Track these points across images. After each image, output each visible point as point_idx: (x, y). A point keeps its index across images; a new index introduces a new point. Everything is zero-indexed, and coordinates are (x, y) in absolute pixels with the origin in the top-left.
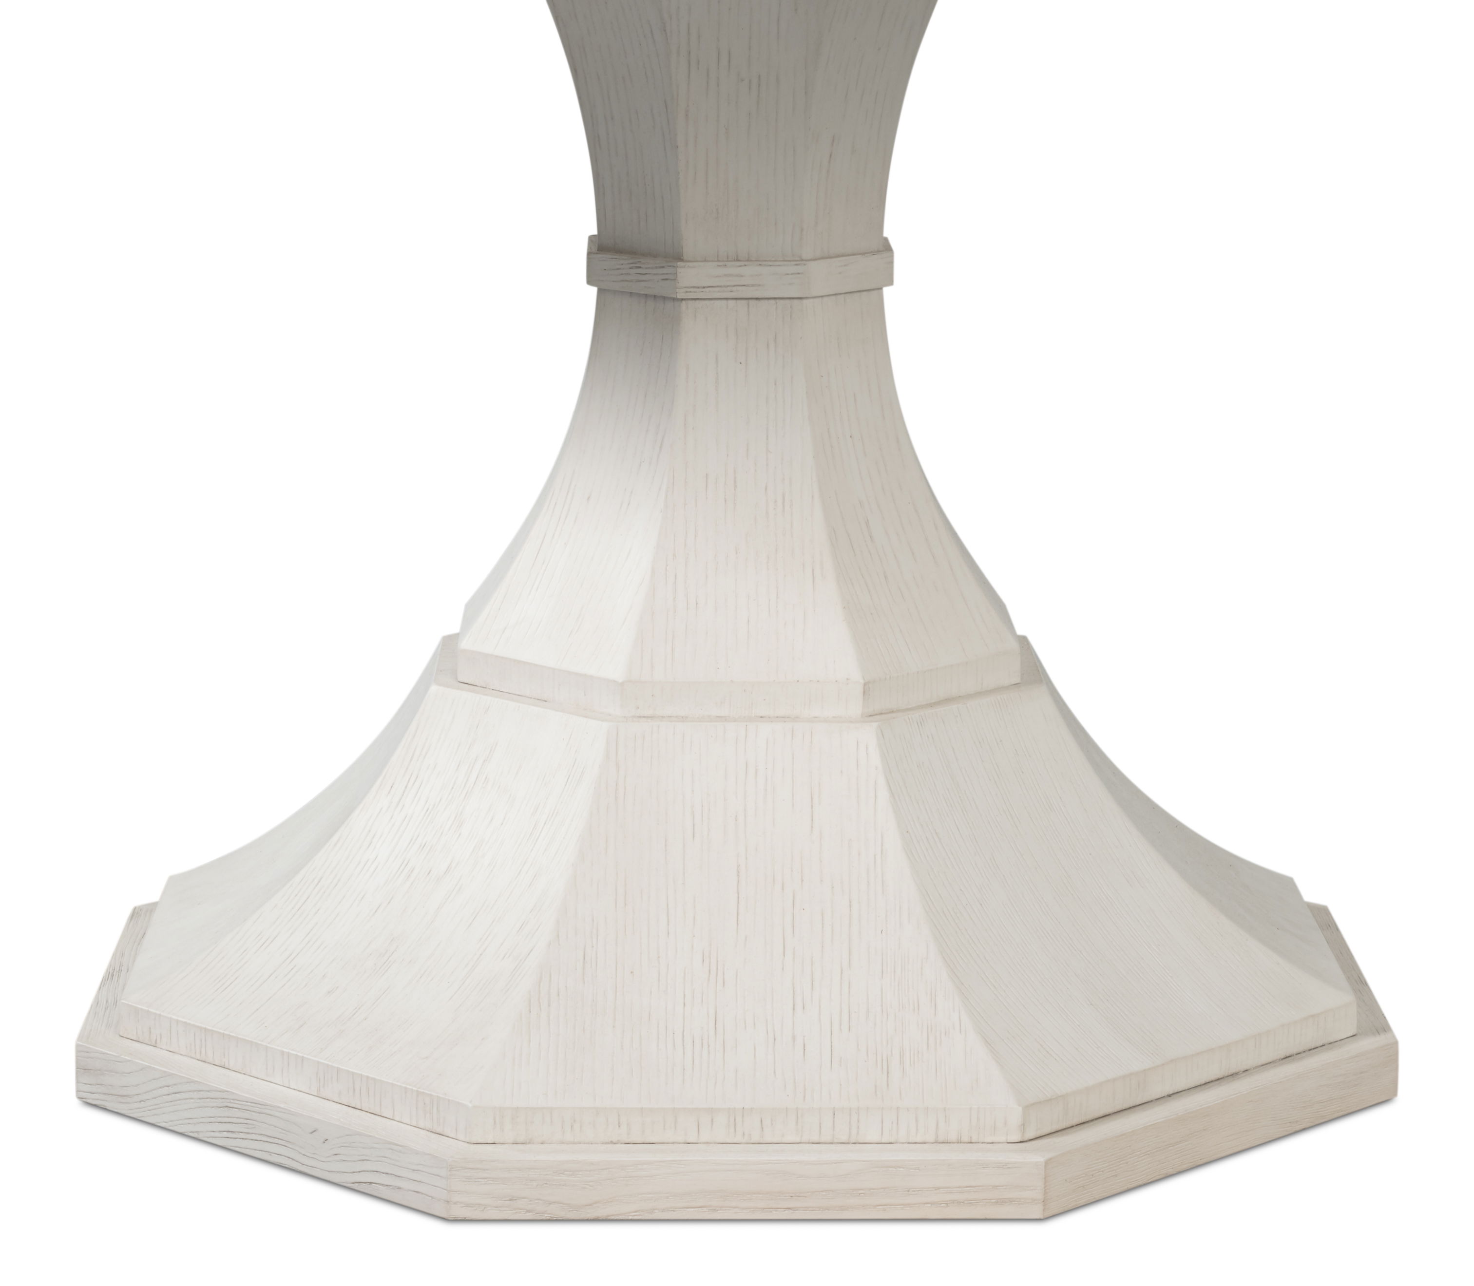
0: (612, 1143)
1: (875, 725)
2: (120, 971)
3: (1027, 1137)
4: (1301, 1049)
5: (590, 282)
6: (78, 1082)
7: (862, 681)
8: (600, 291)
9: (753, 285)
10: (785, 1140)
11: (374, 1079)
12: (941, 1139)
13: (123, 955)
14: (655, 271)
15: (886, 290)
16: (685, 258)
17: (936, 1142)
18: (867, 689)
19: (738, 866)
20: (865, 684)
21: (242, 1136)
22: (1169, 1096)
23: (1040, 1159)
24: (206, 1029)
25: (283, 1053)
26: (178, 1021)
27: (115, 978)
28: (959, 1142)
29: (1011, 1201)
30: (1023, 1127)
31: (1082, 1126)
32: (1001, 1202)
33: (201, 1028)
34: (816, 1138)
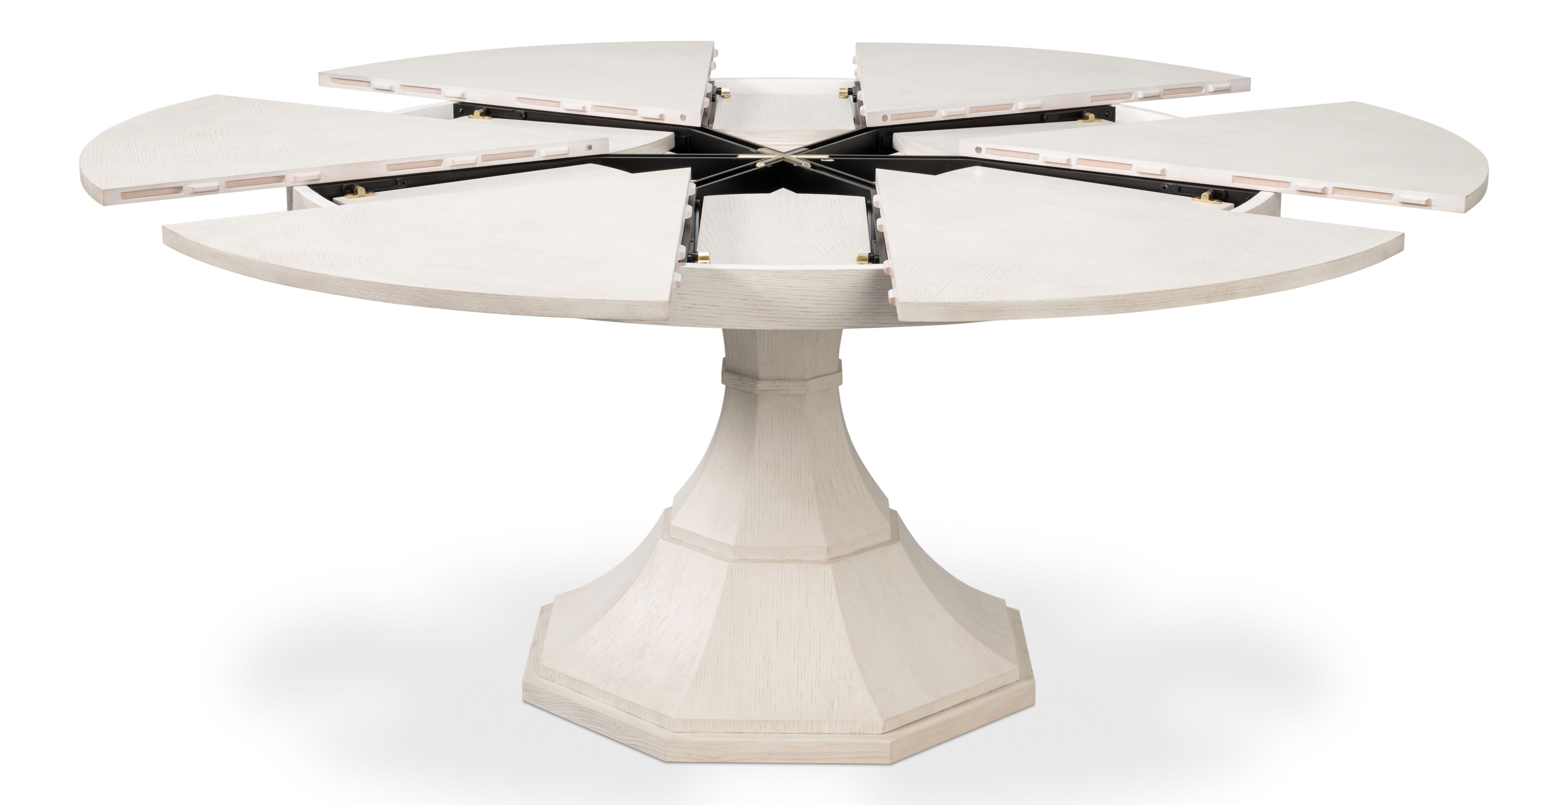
0: (728, 733)
1: (832, 564)
2: (538, 641)
3: (885, 732)
4: (996, 688)
5: (723, 382)
6: (523, 694)
7: (827, 547)
8: (726, 387)
9: (786, 390)
10: (793, 732)
11: (638, 705)
12: (852, 732)
13: (538, 633)
14: (748, 383)
15: (840, 387)
16: (760, 378)
17: (851, 733)
18: (828, 550)
19: (778, 621)
20: (828, 548)
21: (587, 722)
22: (942, 711)
23: (889, 742)
24: (573, 678)
25: (603, 690)
26: (562, 674)
27: (536, 645)
28: (859, 733)
29: (878, 757)
30: (884, 728)
31: (907, 726)
32: (874, 758)
33: (571, 677)
34: (805, 732)
